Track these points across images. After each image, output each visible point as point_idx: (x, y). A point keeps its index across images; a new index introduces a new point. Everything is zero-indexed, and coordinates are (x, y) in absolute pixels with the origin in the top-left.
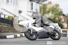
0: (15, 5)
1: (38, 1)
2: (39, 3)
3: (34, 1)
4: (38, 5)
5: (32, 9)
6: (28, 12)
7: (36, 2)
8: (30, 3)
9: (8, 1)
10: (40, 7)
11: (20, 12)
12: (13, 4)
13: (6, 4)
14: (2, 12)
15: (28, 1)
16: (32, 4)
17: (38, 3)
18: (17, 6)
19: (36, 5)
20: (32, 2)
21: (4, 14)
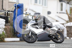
0: (43, 6)
1: (68, 1)
2: (70, 3)
3: (64, 2)
4: (68, 5)
5: (62, 10)
6: (57, 13)
7: (66, 2)
8: (59, 3)
9: (36, 1)
10: (70, 8)
11: (49, 13)
12: (41, 4)
13: (34, 4)
14: (30, 13)
15: (58, 2)
16: (62, 4)
17: (68, 3)
18: (46, 7)
19: (67, 5)
20: (61, 3)
21: (31, 15)
